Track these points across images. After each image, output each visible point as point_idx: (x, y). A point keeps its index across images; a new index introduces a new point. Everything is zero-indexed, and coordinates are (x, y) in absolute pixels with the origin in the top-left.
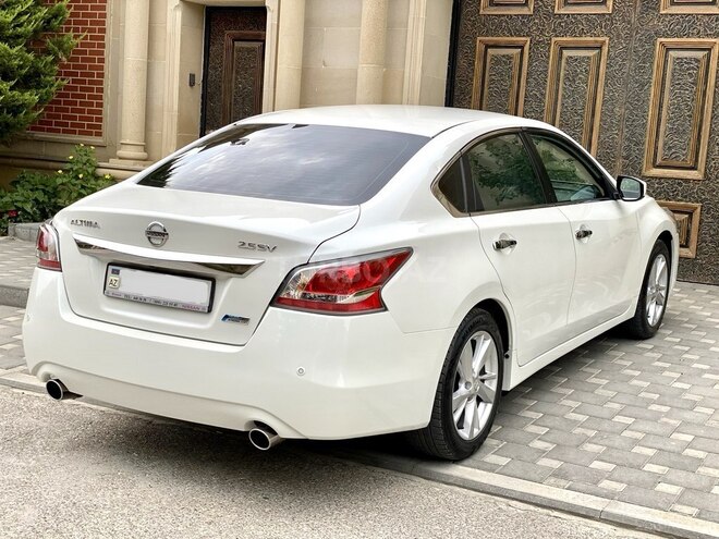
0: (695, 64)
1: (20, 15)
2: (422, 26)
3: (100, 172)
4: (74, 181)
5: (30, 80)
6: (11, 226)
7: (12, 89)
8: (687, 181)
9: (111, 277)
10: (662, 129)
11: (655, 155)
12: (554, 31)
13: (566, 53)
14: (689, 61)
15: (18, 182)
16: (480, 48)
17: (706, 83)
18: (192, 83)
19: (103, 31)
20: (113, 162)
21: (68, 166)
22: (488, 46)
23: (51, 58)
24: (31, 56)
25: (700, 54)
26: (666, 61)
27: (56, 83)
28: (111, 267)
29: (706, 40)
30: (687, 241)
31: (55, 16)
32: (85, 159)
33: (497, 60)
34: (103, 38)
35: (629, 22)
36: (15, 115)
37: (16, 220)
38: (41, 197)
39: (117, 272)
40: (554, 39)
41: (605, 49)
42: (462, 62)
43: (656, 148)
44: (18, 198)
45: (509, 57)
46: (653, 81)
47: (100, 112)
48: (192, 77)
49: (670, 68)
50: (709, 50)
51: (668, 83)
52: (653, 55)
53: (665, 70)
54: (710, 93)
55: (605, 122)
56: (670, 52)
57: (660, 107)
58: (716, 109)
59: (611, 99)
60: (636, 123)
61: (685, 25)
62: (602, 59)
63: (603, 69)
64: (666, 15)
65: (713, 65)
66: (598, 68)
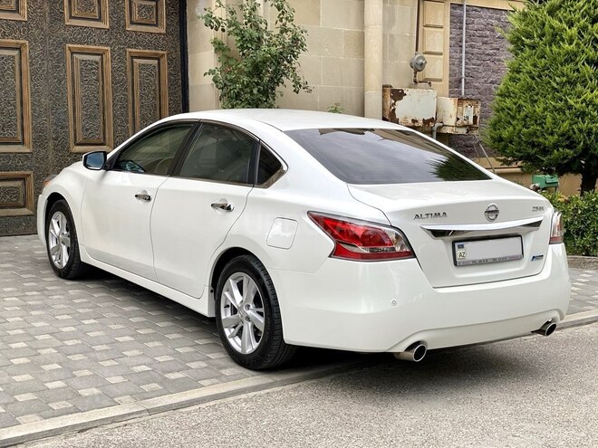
0: (95, 66)
9: (458, 252)
10: (78, 115)
14: (91, 63)
17: (103, 80)
25: (97, 58)
26: (72, 62)
28: (456, 244)
29: (100, 47)
35: (42, 29)
39: (462, 247)
41: (26, 50)
43: (75, 130)
49: (77, 68)
50: (101, 55)
51: (78, 80)
52: (64, 57)
53: (73, 69)
54: (109, 88)
55: (34, 111)
56: (75, 55)
57: (74, 98)
58: (114, 99)
59: (37, 91)
60: (59, 111)
61: (84, 35)
62: (23, 59)
63: (26, 67)
64: (70, 26)
65: (108, 67)
66: (20, 65)
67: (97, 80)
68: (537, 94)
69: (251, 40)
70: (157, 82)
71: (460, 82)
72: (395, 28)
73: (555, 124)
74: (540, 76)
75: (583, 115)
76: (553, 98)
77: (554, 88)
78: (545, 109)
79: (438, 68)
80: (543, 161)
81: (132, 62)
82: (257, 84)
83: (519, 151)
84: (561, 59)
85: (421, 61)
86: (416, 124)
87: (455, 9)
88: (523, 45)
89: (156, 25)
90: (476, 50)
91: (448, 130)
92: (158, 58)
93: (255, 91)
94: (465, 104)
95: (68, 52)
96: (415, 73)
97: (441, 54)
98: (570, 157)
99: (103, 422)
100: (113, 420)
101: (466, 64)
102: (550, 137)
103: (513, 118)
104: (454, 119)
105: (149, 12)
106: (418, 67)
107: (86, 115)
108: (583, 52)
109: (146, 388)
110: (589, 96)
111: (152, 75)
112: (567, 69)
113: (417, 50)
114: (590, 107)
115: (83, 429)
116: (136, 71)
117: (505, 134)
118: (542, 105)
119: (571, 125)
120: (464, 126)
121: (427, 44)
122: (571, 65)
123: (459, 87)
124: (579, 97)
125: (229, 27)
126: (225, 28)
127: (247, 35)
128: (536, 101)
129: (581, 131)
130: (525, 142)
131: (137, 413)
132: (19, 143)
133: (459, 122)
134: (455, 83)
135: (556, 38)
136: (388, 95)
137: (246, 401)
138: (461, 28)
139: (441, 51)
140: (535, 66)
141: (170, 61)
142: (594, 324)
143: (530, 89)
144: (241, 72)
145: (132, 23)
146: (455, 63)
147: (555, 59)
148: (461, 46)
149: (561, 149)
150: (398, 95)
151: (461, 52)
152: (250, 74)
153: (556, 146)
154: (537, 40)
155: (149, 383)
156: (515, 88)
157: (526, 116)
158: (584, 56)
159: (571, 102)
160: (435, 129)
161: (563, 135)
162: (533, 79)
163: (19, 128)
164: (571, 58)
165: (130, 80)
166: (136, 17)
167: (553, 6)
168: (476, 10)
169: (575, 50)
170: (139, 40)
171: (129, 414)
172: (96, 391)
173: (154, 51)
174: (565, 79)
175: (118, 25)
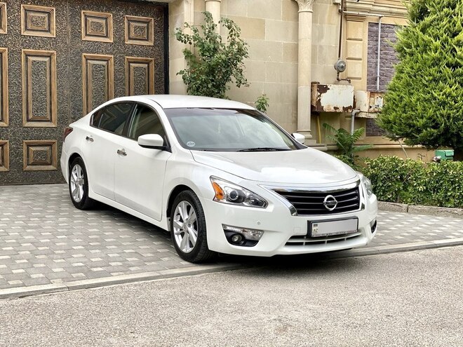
0: (102, 68)
12: (22, 45)
13: (30, 58)
14: (100, 66)
17: (108, 78)
25: (104, 63)
35: (66, 43)
40: (23, 50)
41: (55, 57)
46: (83, 76)
49: (90, 69)
50: (108, 61)
51: (90, 78)
52: (81, 62)
53: (87, 71)
54: (112, 83)
55: (59, 99)
56: (89, 61)
57: (87, 90)
58: (115, 91)
59: (61, 86)
60: (76, 99)
61: (96, 47)
62: (53, 63)
63: (54, 69)
64: (85, 41)
65: (112, 69)
66: (50, 67)
67: (104, 78)
68: (413, 89)
69: (209, 50)
70: (146, 79)
71: (376, 80)
72: (323, 41)
73: (425, 110)
74: (415, 76)
75: (444, 104)
76: (424, 92)
77: (424, 85)
78: (418, 100)
79: (358, 70)
80: (417, 138)
81: (129, 66)
82: (212, 81)
83: (400, 130)
84: (429, 63)
85: (342, 64)
86: (337, 111)
87: (372, 26)
88: (406, 53)
89: (147, 40)
90: (389, 57)
91: (363, 115)
92: (148, 63)
93: (209, 86)
94: (376, 96)
95: (84, 59)
96: (338, 73)
97: (361, 59)
98: (435, 135)
99: (36, 293)
100: (44, 292)
101: (381, 66)
102: (421, 120)
103: (397, 106)
104: (368, 107)
105: (142, 31)
106: (340, 69)
107: (95, 102)
108: (445, 58)
109: (74, 275)
110: (448, 90)
111: (142, 74)
112: (432, 70)
113: (339, 56)
114: (449, 98)
115: (22, 296)
116: (132, 72)
117: (391, 118)
118: (416, 97)
119: (435, 111)
120: (376, 112)
121: (349, 52)
122: (436, 67)
123: (375, 83)
124: (441, 91)
125: (194, 41)
126: (192, 41)
127: (206, 46)
128: (412, 94)
129: (442, 115)
130: (404, 124)
131: (61, 288)
132: (49, 121)
133: (372, 109)
134: (372, 81)
135: (426, 48)
136: (316, 89)
137: (136, 285)
138: (377, 41)
139: (360, 57)
140: (412, 68)
141: (157, 65)
142: (415, 251)
143: (408, 85)
144: (201, 72)
145: (130, 39)
146: (371, 66)
147: (425, 63)
148: (377, 54)
149: (428, 129)
150: (323, 89)
151: (377, 57)
152: (207, 74)
153: (425, 126)
154: (414, 49)
155: (78, 272)
156: (399, 84)
157: (406, 105)
158: (445, 61)
159: (436, 95)
160: (353, 114)
161: (430, 118)
162: (411, 78)
163: (48, 110)
164: (436, 62)
165: (127, 78)
166: (133, 34)
167: (425, 25)
168: (389, 27)
169: (439, 56)
170: (134, 50)
171: (55, 289)
172: (41, 275)
173: (144, 58)
174: (431, 78)
175: (119, 40)
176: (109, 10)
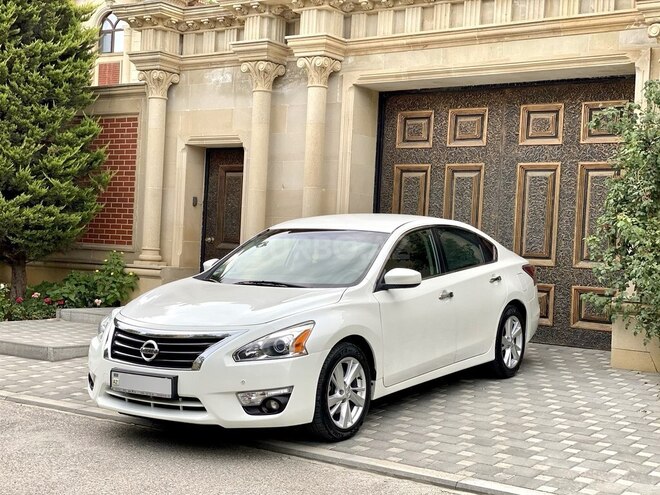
0: (544, 181)
1: (69, 159)
2: (349, 157)
3: (127, 270)
4: (107, 278)
5: (76, 205)
6: (58, 311)
7: (61, 212)
8: (544, 267)
10: (525, 229)
11: (521, 248)
12: (447, 159)
13: (456, 175)
14: (540, 179)
15: (68, 279)
16: (397, 172)
17: (554, 195)
18: (195, 205)
19: (134, 168)
20: (137, 263)
21: (104, 267)
22: (403, 171)
23: (91, 189)
24: (77, 189)
25: (548, 174)
26: (525, 180)
27: (95, 207)
29: (551, 163)
30: (547, 313)
31: (96, 160)
32: (116, 261)
33: (409, 181)
34: (133, 173)
35: (498, 152)
36: (64, 231)
37: (63, 306)
38: (83, 290)
40: (447, 165)
41: (483, 171)
42: (384, 183)
43: (522, 243)
44: (65, 291)
45: (417, 179)
46: (516, 194)
47: (131, 227)
48: (195, 199)
49: (528, 184)
50: (555, 171)
51: (527, 196)
52: (515, 175)
53: (525, 186)
56: (528, 173)
57: (523, 213)
58: (561, 214)
59: (488, 208)
62: (481, 179)
64: (523, 146)
65: (557, 182)
67: (545, 196)
81: (587, 175)
95: (520, 171)
107: (531, 229)
111: (605, 187)
116: (590, 185)
145: (590, 135)
165: (580, 193)
170: (594, 152)
175: (572, 139)
176: (559, 99)
